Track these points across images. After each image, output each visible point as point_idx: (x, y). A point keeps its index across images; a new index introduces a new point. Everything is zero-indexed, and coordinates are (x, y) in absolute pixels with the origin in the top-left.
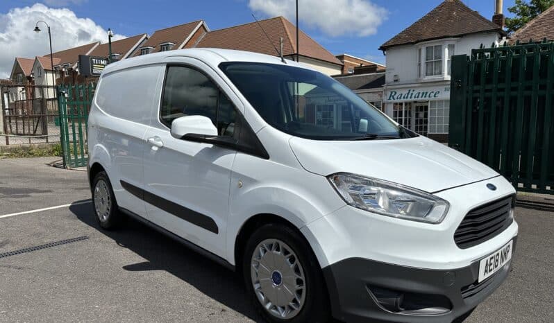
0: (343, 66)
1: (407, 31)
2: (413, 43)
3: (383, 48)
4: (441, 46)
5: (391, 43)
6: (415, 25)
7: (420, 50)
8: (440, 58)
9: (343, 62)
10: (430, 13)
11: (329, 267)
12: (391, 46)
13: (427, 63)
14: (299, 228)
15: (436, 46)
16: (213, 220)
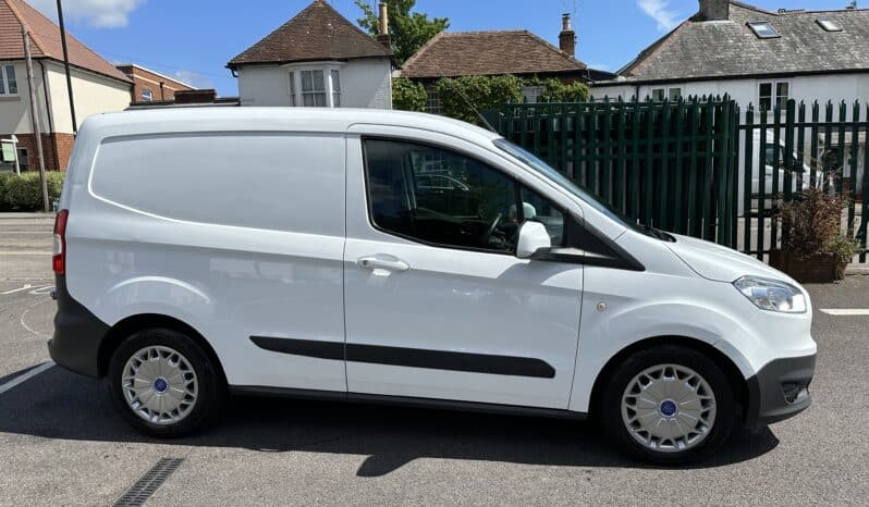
0: (133, 84)
1: (264, 42)
2: (280, 63)
3: (233, 66)
4: (322, 71)
5: (244, 59)
6: (275, 35)
7: (291, 74)
8: (324, 89)
9: (132, 78)
10: (294, 19)
11: (754, 377)
12: (246, 64)
13: (304, 94)
14: (711, 343)
15: (314, 71)
16: (543, 362)
